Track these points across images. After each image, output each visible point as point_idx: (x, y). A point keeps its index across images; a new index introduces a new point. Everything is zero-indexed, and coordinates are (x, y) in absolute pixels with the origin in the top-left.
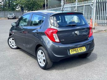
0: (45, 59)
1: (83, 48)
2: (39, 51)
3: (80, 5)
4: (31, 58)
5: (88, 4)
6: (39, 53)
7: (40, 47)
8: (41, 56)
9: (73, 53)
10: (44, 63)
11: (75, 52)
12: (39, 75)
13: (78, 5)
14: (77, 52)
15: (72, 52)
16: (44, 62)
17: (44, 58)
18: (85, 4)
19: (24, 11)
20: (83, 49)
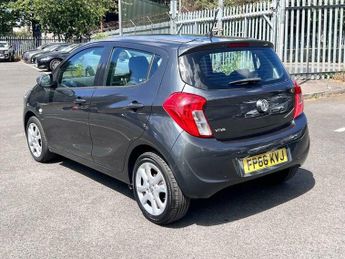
0: (165, 191)
1: (280, 151)
2: (144, 167)
3: (231, 17)
4: (107, 189)
5: (258, 13)
6: (143, 171)
7: (147, 153)
8: (150, 181)
9: (252, 169)
10: (163, 205)
11: (257, 167)
12: (151, 242)
13: (225, 17)
14: (264, 166)
15: (249, 168)
16: (163, 201)
17: (163, 188)
18: (247, 14)
19: (43, 35)
20: (280, 156)
